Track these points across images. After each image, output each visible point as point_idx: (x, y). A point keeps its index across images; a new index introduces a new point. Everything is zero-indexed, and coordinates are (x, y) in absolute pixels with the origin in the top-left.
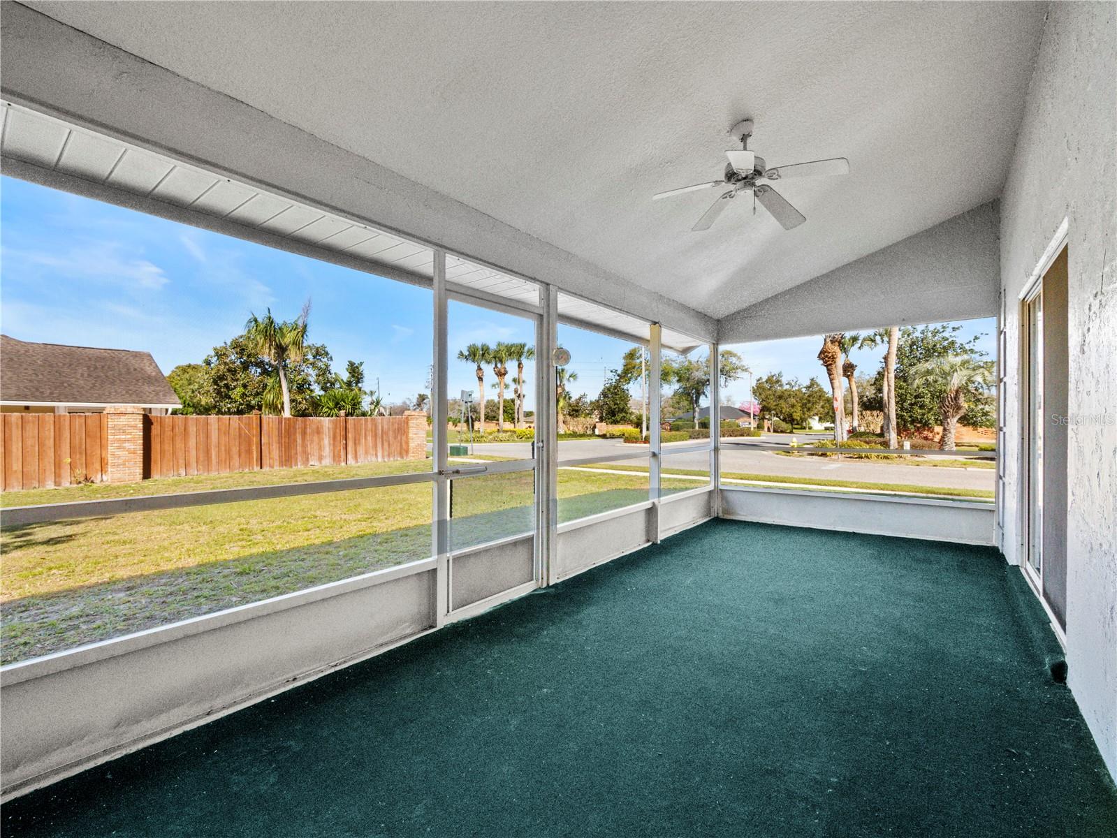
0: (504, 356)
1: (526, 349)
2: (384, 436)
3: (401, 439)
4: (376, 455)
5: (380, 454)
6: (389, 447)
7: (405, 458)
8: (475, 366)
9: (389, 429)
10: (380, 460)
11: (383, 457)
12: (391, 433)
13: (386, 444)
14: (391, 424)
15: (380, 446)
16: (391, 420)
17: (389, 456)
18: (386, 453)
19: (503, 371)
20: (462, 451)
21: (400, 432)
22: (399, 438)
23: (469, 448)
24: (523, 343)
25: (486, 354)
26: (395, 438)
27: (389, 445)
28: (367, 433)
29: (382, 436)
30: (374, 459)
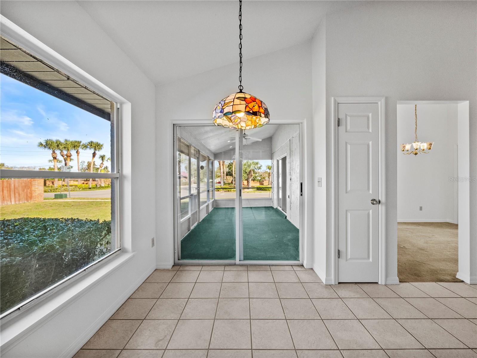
0: (69, 147)
1: (81, 144)
2: (16, 190)
3: (27, 191)
4: (11, 201)
5: (13, 200)
6: (19, 196)
7: (29, 202)
8: (51, 151)
9: (19, 186)
10: (13, 203)
11: (15, 201)
12: (20, 188)
13: (17, 195)
14: (20, 183)
15: (13, 195)
16: (20, 181)
17: (19, 200)
18: (17, 199)
19: (69, 155)
20: (64, 196)
21: (26, 188)
22: (26, 191)
23: (68, 195)
24: (79, 141)
25: (60, 146)
26: (23, 191)
27: (19, 194)
28: (4, 188)
29: (14, 190)
30: (9, 203)
